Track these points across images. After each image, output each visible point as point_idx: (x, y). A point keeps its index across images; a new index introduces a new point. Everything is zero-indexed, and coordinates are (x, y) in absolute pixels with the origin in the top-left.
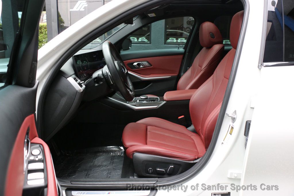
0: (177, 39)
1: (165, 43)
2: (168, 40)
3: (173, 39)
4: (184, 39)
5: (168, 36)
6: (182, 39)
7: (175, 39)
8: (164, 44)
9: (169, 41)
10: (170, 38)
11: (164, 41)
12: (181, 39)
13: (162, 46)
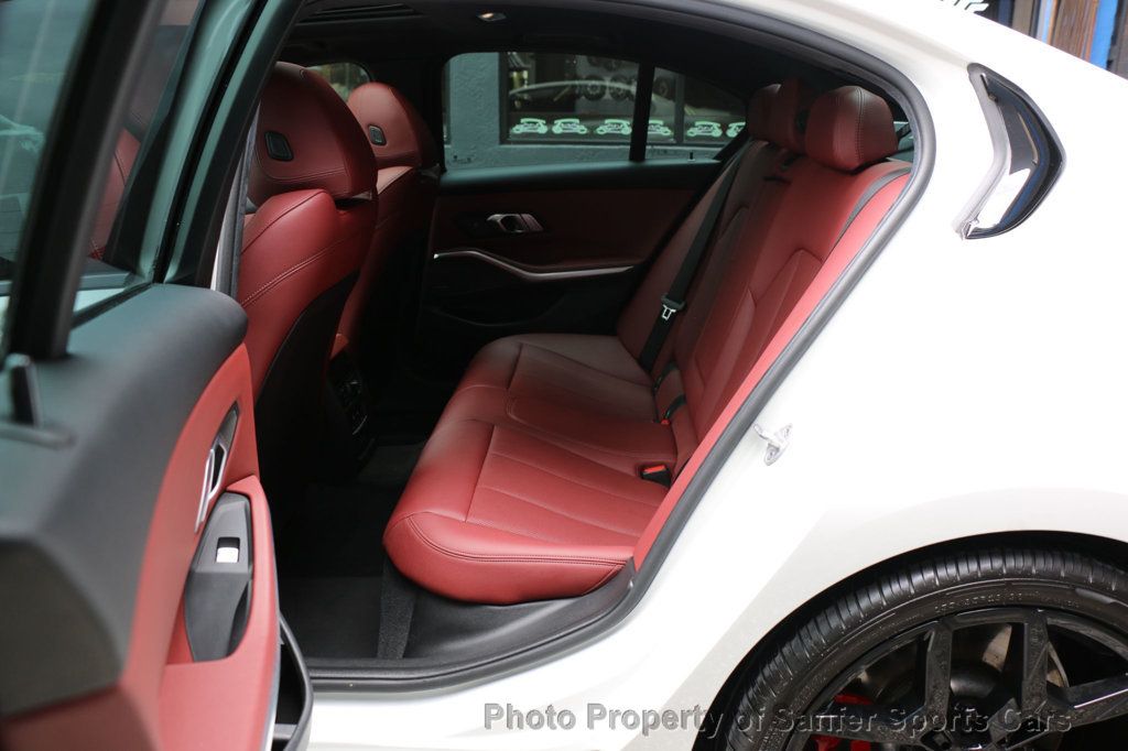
0: (550, 122)
1: (505, 137)
2: (517, 127)
3: (535, 123)
4: (577, 121)
5: (511, 110)
6: (571, 123)
7: (541, 122)
8: (498, 142)
9: (518, 129)
10: (523, 121)
11: (497, 132)
12: (564, 123)
13: (490, 149)
